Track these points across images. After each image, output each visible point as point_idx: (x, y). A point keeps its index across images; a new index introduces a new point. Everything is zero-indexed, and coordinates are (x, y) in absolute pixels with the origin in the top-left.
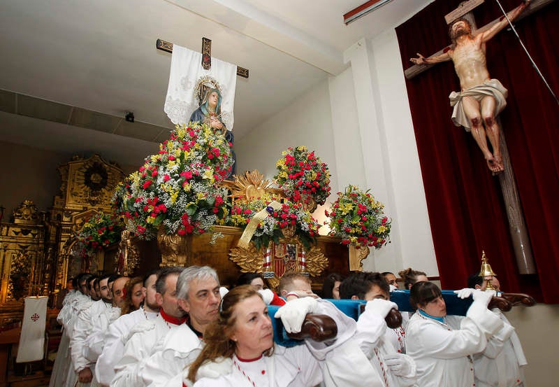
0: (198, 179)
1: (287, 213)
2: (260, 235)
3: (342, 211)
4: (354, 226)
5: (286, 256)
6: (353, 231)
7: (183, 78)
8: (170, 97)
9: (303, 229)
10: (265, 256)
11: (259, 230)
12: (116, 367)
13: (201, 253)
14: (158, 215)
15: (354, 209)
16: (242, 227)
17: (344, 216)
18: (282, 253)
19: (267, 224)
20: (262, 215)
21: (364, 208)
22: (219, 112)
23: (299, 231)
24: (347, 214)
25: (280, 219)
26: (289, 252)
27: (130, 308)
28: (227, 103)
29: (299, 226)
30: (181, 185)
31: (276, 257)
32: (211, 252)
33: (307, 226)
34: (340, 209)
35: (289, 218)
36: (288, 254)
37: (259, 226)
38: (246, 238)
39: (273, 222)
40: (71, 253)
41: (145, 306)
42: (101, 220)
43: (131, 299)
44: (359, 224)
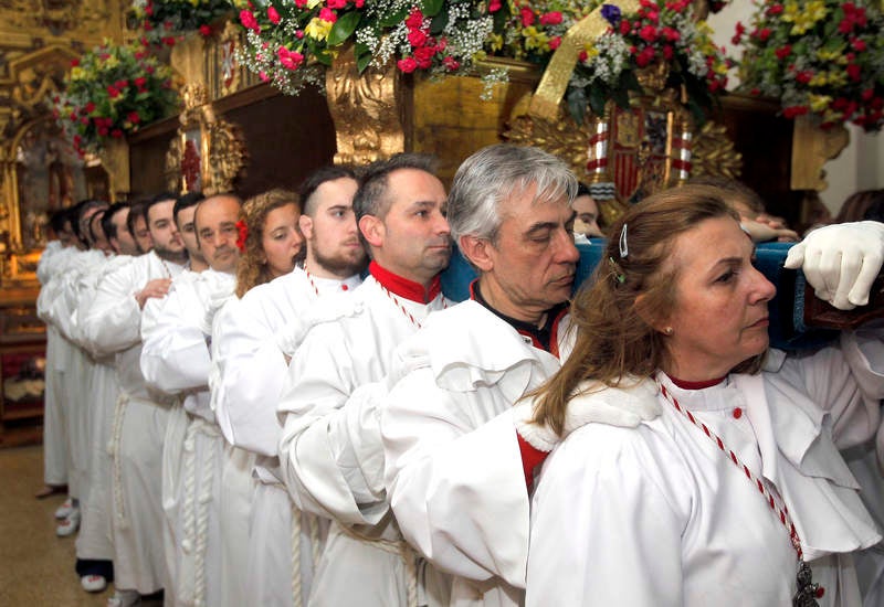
1: (655, 22)
2: (585, 82)
3: (792, 24)
4: (824, 66)
5: (644, 144)
6: (819, 79)
9: (692, 70)
10: (593, 142)
11: (583, 70)
13: (435, 128)
15: (829, 17)
16: (539, 61)
17: (798, 37)
18: (632, 132)
19: (603, 54)
20: (589, 28)
21: (860, 12)
23: (680, 74)
24: (809, 32)
25: (633, 40)
26: (650, 132)
29: (684, 61)
31: (618, 146)
32: (458, 128)
33: (702, 64)
34: (787, 18)
35: (660, 39)
36: (647, 138)
37: (583, 57)
38: (549, 91)
39: (620, 46)
40: (21, 157)
43: (261, 247)
44: (844, 60)
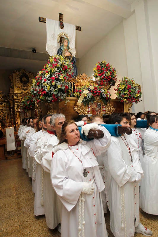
0: (58, 80)
1: (96, 90)
2: (85, 100)
3: (120, 88)
4: (125, 94)
5: (97, 108)
6: (125, 96)
7: (52, 34)
8: (48, 44)
9: (103, 96)
10: (88, 108)
11: (85, 98)
12: (35, 150)
13: (62, 108)
14: (44, 95)
15: (126, 87)
16: (78, 97)
17: (122, 90)
18: (95, 107)
19: (88, 96)
20: (86, 92)
21: (130, 86)
22: (69, 48)
23: (102, 98)
24: (123, 89)
25: (94, 93)
26: (98, 106)
27: (38, 129)
28: (72, 44)
29: (102, 95)
30: (51, 83)
31: (92, 109)
32: (66, 108)
33: (105, 95)
34: (120, 87)
35: (98, 93)
36: (97, 107)
37: (85, 96)
38: (80, 102)
39: (90, 94)
40: (20, 110)
41: (42, 129)
42: (28, 98)
44: (128, 93)
